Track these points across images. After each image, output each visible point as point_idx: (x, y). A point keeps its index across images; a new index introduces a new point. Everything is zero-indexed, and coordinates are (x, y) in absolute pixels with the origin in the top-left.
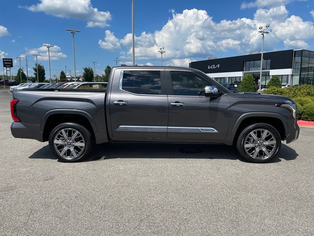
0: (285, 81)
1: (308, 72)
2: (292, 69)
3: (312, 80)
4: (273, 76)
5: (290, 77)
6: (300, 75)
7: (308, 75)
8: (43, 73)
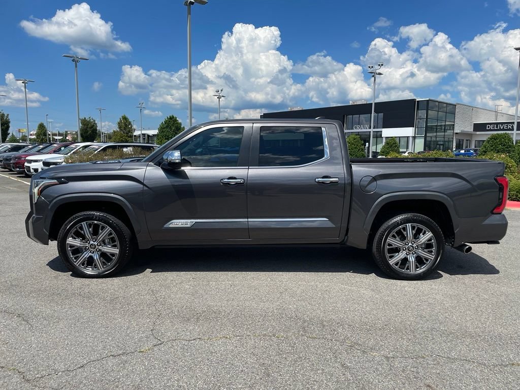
0: (403, 145)
1: (436, 132)
2: (414, 128)
3: (442, 145)
4: (387, 137)
5: (411, 139)
6: (425, 137)
7: (436, 137)
8: (6, 125)
